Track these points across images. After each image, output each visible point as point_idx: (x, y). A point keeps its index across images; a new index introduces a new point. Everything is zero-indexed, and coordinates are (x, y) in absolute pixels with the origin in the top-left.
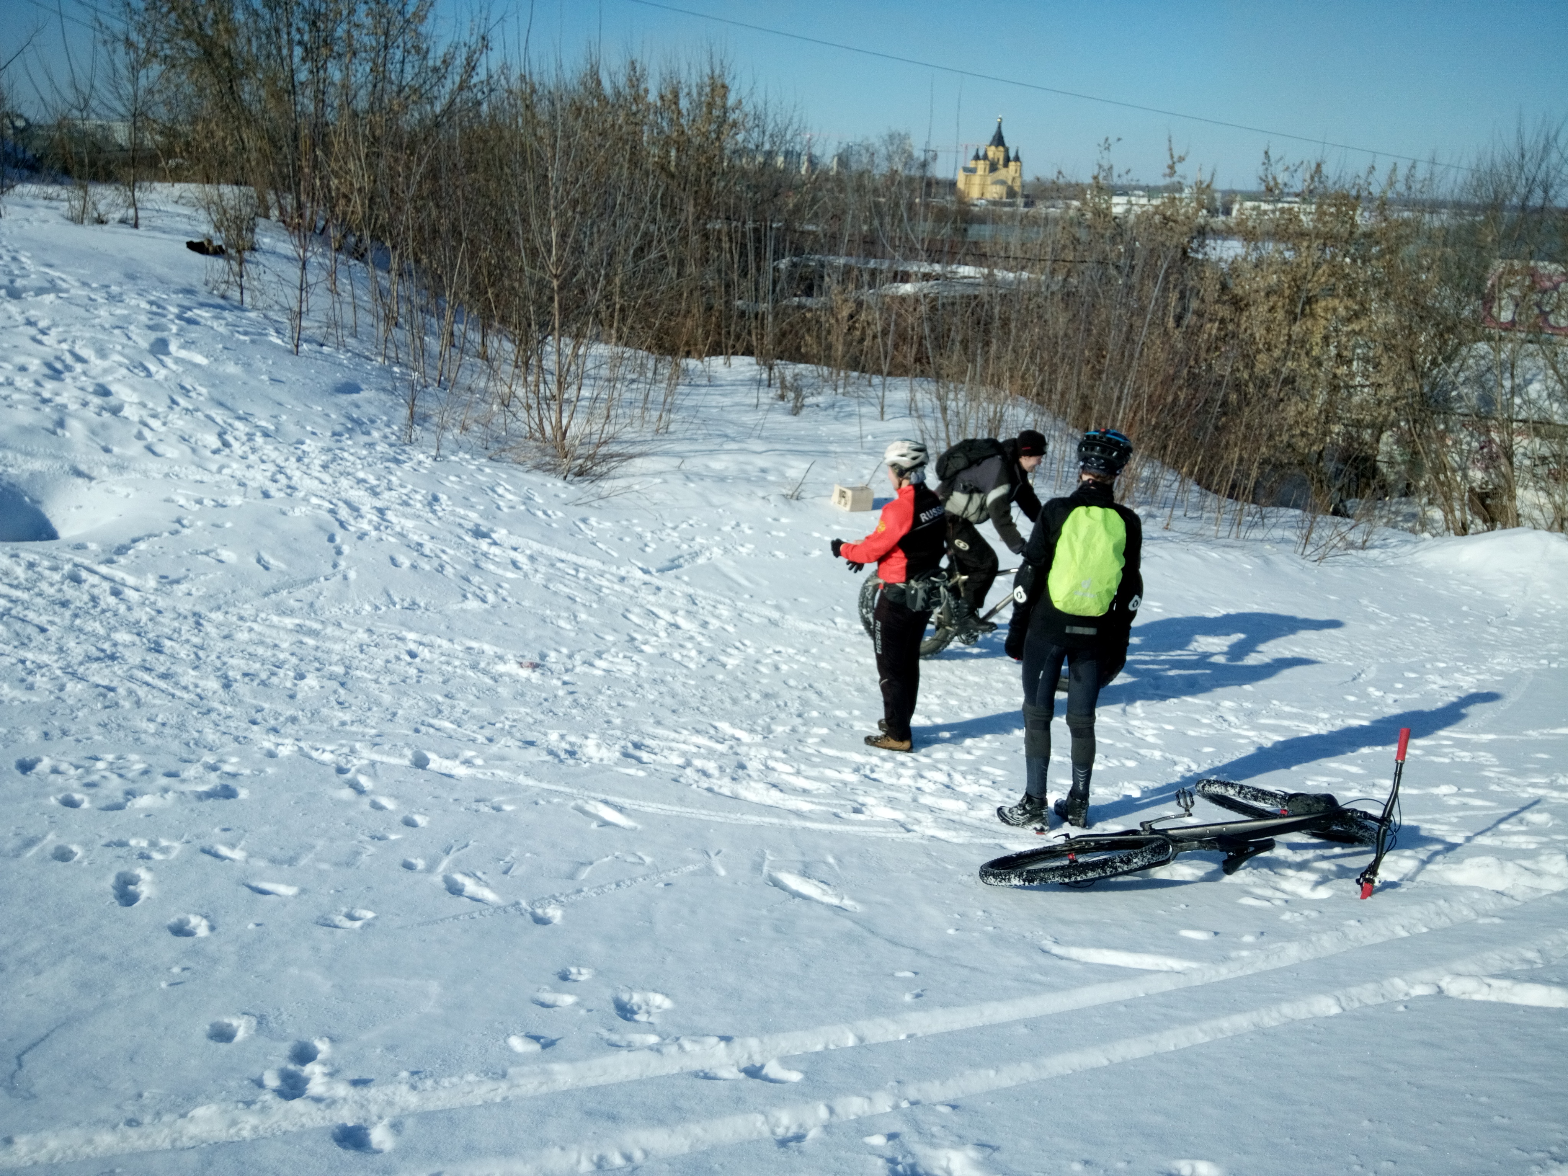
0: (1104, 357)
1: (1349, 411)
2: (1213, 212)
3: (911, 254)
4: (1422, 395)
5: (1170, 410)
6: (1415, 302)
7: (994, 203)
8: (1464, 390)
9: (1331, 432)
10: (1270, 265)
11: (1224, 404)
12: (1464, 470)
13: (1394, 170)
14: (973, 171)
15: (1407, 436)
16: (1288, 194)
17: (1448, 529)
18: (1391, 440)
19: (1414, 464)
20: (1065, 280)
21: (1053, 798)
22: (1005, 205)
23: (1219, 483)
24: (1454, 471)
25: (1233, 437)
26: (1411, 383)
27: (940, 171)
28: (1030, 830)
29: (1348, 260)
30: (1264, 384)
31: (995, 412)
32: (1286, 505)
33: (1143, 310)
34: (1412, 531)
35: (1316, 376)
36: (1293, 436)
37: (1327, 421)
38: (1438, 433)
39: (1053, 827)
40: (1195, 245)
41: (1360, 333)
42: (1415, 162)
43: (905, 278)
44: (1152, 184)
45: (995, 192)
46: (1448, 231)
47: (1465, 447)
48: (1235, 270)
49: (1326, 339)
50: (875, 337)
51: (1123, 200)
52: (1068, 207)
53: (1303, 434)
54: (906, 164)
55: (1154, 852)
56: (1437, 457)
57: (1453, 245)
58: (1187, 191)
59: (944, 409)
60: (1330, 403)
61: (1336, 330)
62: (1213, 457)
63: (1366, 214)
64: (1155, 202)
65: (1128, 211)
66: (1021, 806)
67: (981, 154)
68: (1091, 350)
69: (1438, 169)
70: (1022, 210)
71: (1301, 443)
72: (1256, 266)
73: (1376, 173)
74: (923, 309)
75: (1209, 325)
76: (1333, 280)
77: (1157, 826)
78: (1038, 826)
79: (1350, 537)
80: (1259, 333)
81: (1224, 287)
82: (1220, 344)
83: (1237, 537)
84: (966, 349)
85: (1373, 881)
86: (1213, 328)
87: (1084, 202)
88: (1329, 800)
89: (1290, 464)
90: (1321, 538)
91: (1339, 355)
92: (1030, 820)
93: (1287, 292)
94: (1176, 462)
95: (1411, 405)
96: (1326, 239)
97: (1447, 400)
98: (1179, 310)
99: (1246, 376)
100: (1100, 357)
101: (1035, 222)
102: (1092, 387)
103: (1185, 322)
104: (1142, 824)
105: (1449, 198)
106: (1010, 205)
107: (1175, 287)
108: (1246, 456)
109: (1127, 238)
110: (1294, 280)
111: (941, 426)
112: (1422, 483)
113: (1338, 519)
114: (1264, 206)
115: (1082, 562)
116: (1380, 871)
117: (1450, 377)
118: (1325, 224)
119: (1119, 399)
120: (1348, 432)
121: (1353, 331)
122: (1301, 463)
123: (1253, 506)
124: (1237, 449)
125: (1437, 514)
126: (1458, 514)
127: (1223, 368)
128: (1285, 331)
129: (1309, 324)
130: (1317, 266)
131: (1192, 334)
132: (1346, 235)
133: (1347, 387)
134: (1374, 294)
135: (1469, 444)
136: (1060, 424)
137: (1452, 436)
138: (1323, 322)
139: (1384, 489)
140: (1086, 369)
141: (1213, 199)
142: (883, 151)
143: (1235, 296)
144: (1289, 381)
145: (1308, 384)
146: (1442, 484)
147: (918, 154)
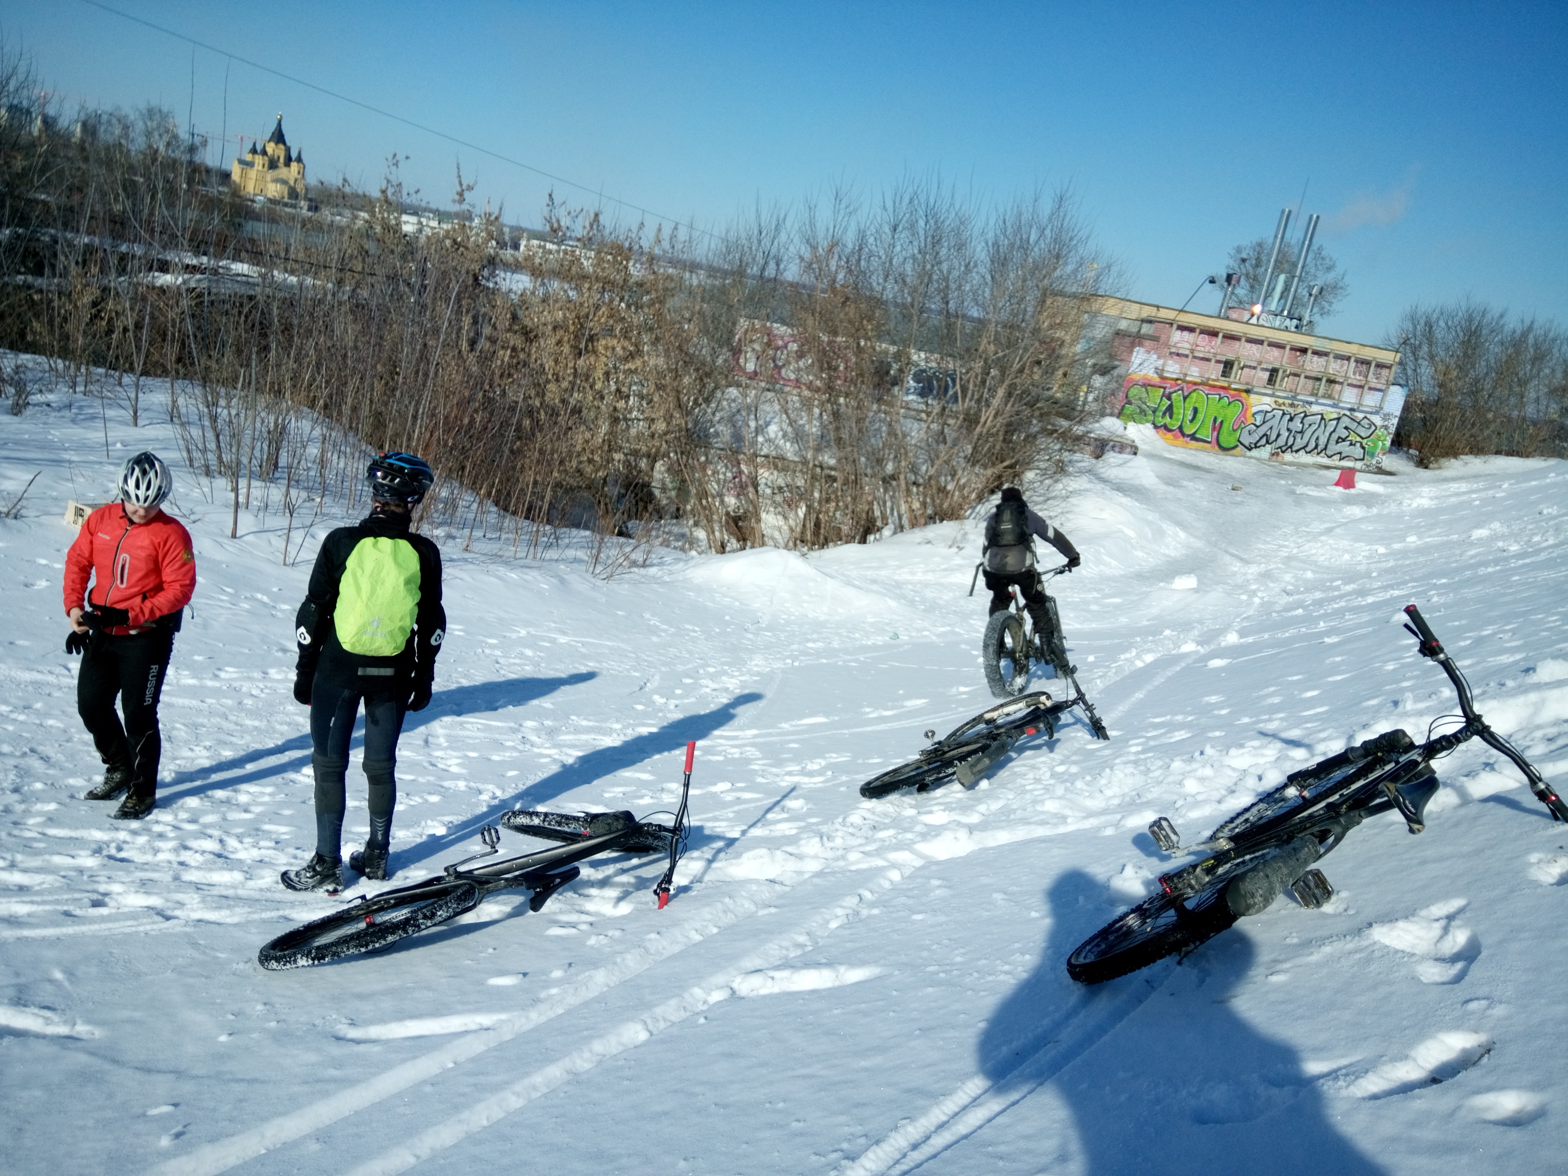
0: (398, 374)
1: (628, 441)
2: (502, 245)
3: (172, 242)
4: (687, 430)
5: (466, 433)
6: (680, 348)
7: (272, 201)
8: (720, 428)
9: (613, 460)
10: (556, 301)
11: (519, 428)
12: (721, 495)
13: (659, 230)
14: (251, 164)
15: (676, 465)
16: (570, 238)
17: (710, 547)
18: (663, 469)
19: (682, 490)
20: (354, 291)
21: (347, 852)
22: (286, 205)
23: (516, 505)
24: (713, 497)
25: (528, 461)
26: (678, 419)
27: (210, 158)
28: (321, 893)
29: (623, 305)
30: (554, 413)
31: (276, 423)
32: (577, 526)
33: (436, 331)
34: (682, 549)
35: (599, 407)
36: (581, 462)
37: (610, 451)
38: (700, 464)
39: (347, 886)
40: (486, 273)
41: (634, 372)
42: (677, 224)
43: (164, 267)
44: (442, 208)
45: (274, 190)
46: (704, 290)
47: (721, 476)
48: (524, 302)
49: (607, 374)
50: (125, 330)
51: (413, 219)
52: (356, 217)
53: (590, 461)
54: (168, 144)
55: (460, 899)
56: (700, 485)
57: (709, 302)
58: (476, 221)
59: (214, 419)
60: (611, 433)
61: (615, 367)
62: (510, 478)
63: (638, 266)
64: (445, 226)
65: (420, 231)
66: (311, 867)
67: (259, 148)
68: (384, 365)
69: (696, 234)
70: (305, 212)
71: (588, 469)
72: (544, 301)
73: (646, 229)
74: (185, 303)
75: (501, 352)
76: (611, 322)
77: (462, 869)
78: (331, 888)
79: (633, 556)
80: (549, 364)
81: (514, 317)
82: (512, 371)
83: (535, 557)
84: (239, 352)
85: (669, 890)
86: (505, 355)
87: (372, 213)
88: (628, 816)
89: (580, 487)
90: (608, 557)
91: (618, 390)
92: (321, 883)
93: (572, 328)
94: (474, 483)
95: (679, 439)
96: (604, 283)
97: (707, 436)
98: (472, 334)
99: (537, 403)
100: (394, 373)
101: (319, 228)
102: (386, 404)
103: (479, 347)
104: (446, 869)
105: (704, 261)
106: (294, 206)
107: (468, 311)
108: (539, 478)
109: (418, 256)
110: (578, 318)
111: (210, 435)
112: (689, 507)
113: (622, 540)
114: (549, 246)
115: (369, 599)
116: (675, 878)
117: (709, 416)
118: (603, 269)
119: (415, 417)
120: (628, 461)
121: (630, 369)
122: (589, 487)
123: (548, 527)
124: (531, 473)
125: (701, 534)
126: (717, 534)
127: (515, 395)
128: (571, 365)
129: (592, 359)
130: (597, 308)
131: (485, 359)
132: (621, 283)
133: (626, 419)
134: (645, 338)
135: (725, 474)
136: (351, 440)
137: (712, 467)
138: (604, 359)
139: (659, 514)
140: (378, 386)
141: (502, 233)
142: (140, 126)
143: (524, 327)
144: (577, 411)
145: (592, 414)
146: (704, 508)
147: (183, 134)
